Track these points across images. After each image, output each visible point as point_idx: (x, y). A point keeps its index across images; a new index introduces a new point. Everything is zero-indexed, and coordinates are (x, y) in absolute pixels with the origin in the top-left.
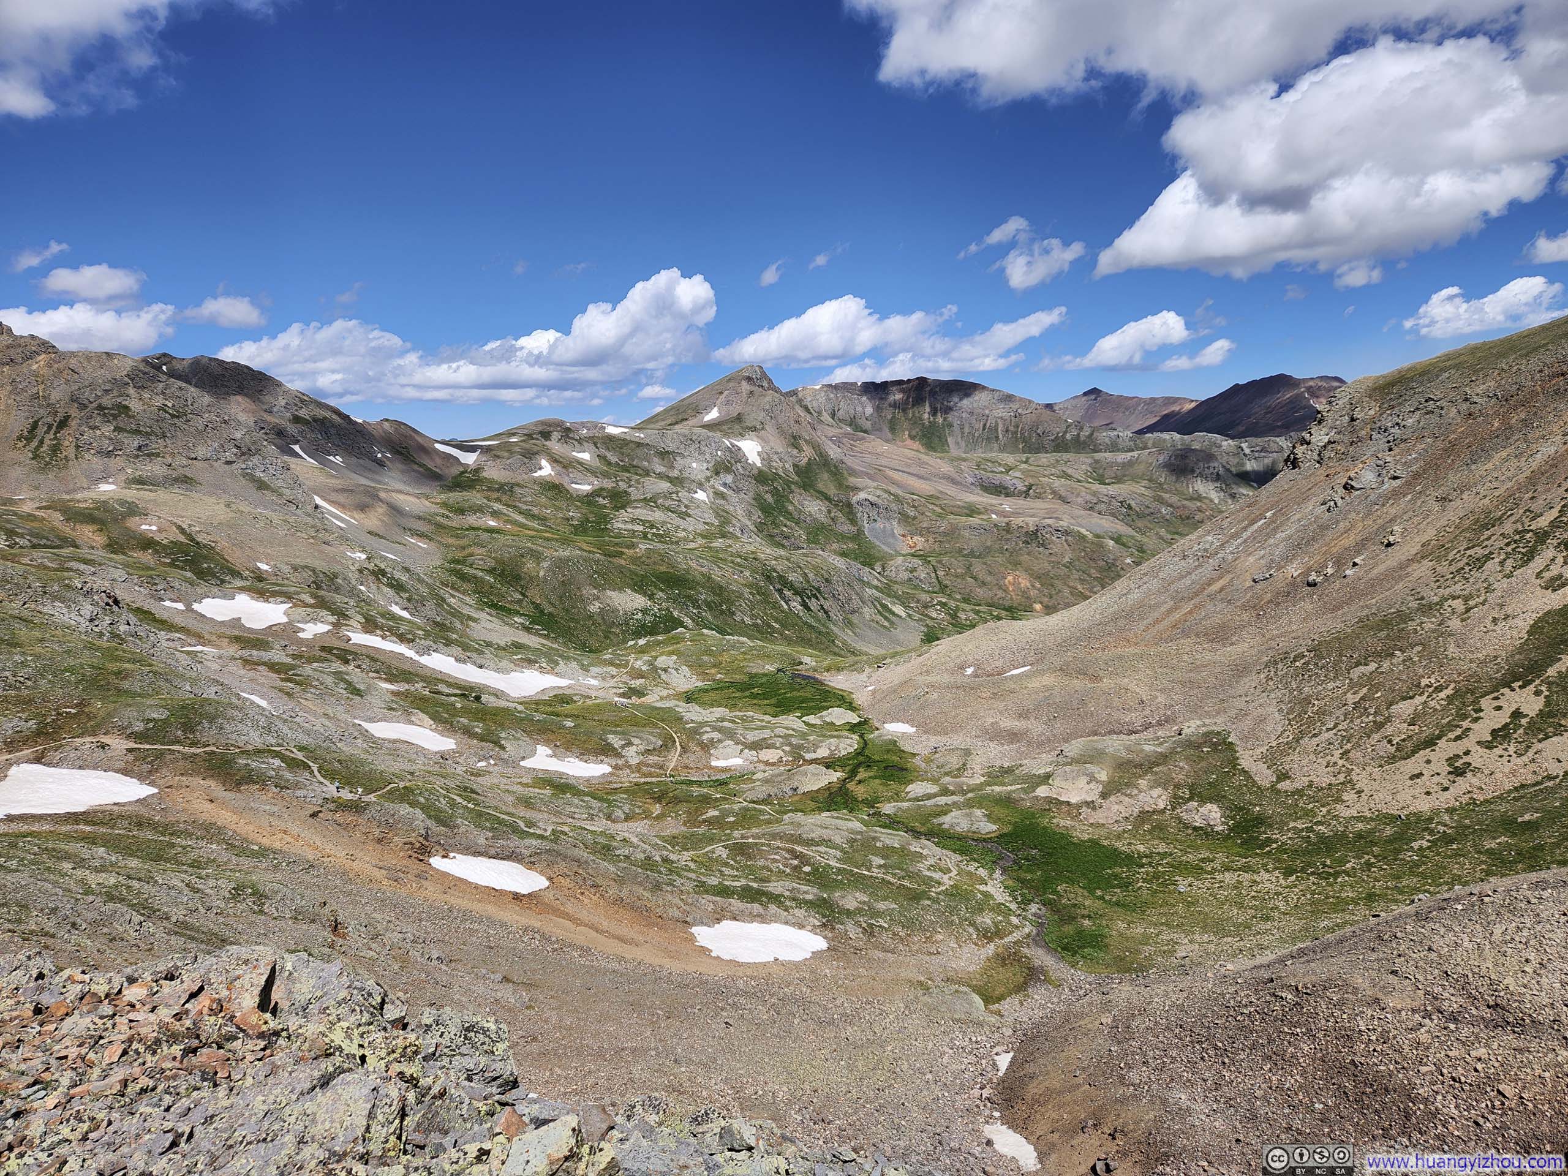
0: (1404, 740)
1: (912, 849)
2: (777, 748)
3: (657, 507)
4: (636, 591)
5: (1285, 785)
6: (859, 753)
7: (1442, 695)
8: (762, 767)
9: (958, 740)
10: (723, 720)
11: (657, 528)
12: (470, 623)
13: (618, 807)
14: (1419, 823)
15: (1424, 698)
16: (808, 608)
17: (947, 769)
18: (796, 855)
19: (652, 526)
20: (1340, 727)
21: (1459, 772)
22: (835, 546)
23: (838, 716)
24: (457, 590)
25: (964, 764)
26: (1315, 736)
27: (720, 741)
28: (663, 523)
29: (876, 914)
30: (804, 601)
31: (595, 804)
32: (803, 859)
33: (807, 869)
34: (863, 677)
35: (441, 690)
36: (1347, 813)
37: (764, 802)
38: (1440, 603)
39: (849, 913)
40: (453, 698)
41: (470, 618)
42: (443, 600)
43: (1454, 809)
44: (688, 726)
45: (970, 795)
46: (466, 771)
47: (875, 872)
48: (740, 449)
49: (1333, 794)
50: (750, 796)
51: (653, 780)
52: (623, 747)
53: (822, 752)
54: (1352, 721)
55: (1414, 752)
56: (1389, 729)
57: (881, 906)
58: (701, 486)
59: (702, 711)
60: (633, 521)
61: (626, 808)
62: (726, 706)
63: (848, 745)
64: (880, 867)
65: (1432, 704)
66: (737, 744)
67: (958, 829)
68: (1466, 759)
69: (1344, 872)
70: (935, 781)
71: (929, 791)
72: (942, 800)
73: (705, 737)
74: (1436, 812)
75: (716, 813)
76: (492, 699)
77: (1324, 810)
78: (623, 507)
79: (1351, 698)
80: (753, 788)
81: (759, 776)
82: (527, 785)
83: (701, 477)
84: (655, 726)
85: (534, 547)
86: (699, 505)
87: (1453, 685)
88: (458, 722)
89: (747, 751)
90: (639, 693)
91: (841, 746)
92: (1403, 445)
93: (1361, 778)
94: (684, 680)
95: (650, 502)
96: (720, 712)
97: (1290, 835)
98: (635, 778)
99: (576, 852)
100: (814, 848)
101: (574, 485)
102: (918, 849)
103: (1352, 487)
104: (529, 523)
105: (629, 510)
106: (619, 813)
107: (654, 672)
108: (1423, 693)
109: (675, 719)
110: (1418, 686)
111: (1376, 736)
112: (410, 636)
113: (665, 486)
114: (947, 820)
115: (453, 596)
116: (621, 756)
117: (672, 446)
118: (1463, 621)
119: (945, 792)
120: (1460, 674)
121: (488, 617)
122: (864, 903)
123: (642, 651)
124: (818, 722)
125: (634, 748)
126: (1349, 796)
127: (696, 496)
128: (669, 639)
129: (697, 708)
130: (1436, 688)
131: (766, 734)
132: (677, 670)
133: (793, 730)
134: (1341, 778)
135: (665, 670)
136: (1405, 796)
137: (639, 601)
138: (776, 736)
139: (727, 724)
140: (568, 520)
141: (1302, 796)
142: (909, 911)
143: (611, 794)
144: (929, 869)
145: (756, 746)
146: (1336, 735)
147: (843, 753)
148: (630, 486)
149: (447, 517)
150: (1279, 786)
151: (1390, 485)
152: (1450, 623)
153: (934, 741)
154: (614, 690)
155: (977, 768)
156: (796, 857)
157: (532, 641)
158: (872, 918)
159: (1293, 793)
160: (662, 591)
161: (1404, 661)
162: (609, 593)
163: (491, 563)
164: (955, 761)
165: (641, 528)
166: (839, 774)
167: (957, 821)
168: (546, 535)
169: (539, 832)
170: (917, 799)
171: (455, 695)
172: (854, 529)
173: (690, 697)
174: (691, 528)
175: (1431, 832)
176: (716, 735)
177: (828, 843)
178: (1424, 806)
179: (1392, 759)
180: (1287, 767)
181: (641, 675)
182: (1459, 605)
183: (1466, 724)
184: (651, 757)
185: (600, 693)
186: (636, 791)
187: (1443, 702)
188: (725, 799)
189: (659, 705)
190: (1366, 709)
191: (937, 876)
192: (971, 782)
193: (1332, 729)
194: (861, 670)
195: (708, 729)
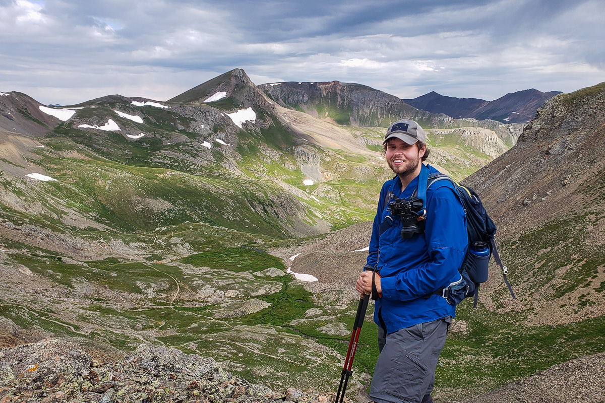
0: (559, 288)
1: (302, 344)
2: (236, 290)
3: (179, 150)
4: (165, 199)
5: (501, 311)
6: (282, 292)
7: (580, 264)
8: (226, 300)
9: (336, 286)
10: (206, 273)
11: (179, 163)
12: (63, 215)
13: (139, 322)
14: (562, 330)
15: (571, 266)
16: (266, 212)
17: (328, 301)
18: (235, 347)
19: (175, 161)
20: (530, 281)
21: (584, 304)
22: (284, 177)
23: (274, 272)
24: (55, 196)
25: (338, 299)
26: (517, 285)
27: (203, 285)
28: (183, 160)
29: (276, 378)
30: (264, 208)
31: (126, 320)
32: (240, 349)
33: (241, 355)
34: (290, 250)
35: (38, 254)
36: (529, 325)
37: (225, 319)
38: (584, 216)
39: (261, 378)
40: (45, 259)
41: (62, 212)
42: (47, 201)
43: (579, 323)
44: (185, 277)
45: (339, 315)
46: (50, 301)
47: (279, 357)
48: (229, 118)
49: (523, 314)
50: (217, 316)
51: (162, 307)
52: (145, 288)
53: (262, 292)
54: (536, 278)
55: (563, 294)
56: (553, 282)
57: (280, 374)
58: (206, 139)
59: (195, 269)
60: (164, 158)
61: (144, 323)
62: (209, 267)
63: (277, 288)
64: (282, 353)
65: (575, 269)
66: (213, 287)
67: (330, 333)
68: (587, 297)
69: (523, 355)
70: (321, 308)
71: (317, 313)
72: (323, 318)
73: (195, 283)
74: (571, 324)
75: (196, 325)
76: (69, 259)
77: (518, 323)
78: (159, 149)
79: (537, 265)
80: (220, 312)
81: (224, 305)
82: (86, 309)
83: (205, 133)
84: (167, 277)
85: (103, 171)
86: (204, 150)
87: (586, 259)
88: (47, 272)
89: (218, 291)
90: (160, 258)
91: (272, 288)
92: (575, 132)
93: (537, 308)
94: (186, 251)
95: (176, 146)
96: (205, 269)
97: (499, 336)
98: (151, 305)
99: (104, 345)
100: (246, 344)
101: (128, 136)
102: (305, 344)
103: (550, 153)
104: (101, 157)
105: (162, 151)
106: (139, 326)
107: (168, 247)
108: (571, 263)
109: (178, 273)
110: (569, 260)
111: (547, 285)
112: (20, 222)
113: (184, 138)
114: (324, 329)
115: (53, 199)
116: (143, 293)
117: (189, 115)
118: (594, 225)
119: (325, 313)
120: (589, 254)
121: (74, 212)
122: (271, 372)
123: (164, 233)
124: (262, 275)
125: (152, 289)
126: (530, 317)
127: (203, 144)
128: (179, 227)
129: (192, 267)
130: (578, 260)
131: (231, 281)
132: (182, 245)
133: (246, 279)
134: (528, 307)
135: (175, 245)
136: (557, 316)
137: (167, 205)
138: (236, 283)
139: (208, 276)
140: (124, 155)
141: (508, 316)
142: (295, 377)
143: (135, 315)
144: (310, 355)
145: (224, 288)
146: (528, 284)
147: (273, 292)
148: (163, 137)
149: (51, 152)
150: (497, 311)
151: (567, 153)
152: (588, 227)
153: (324, 286)
154: (144, 256)
155: (345, 301)
156: (237, 348)
157: (100, 227)
158: (274, 380)
159: (504, 315)
160: (181, 199)
161: (564, 246)
162: (148, 200)
163: (77, 180)
164: (333, 297)
165: (169, 162)
166: (269, 304)
167: (329, 329)
168: (111, 164)
169: (83, 333)
170: (310, 317)
171: (47, 257)
172: (295, 168)
173: (187, 260)
174: (199, 164)
175: (566, 334)
176: (201, 282)
177: (255, 341)
178: (565, 321)
179: (554, 297)
180: (502, 301)
181: (160, 247)
182: (593, 217)
183: (589, 279)
184: (162, 294)
185: (135, 258)
186: (151, 314)
187: (581, 268)
188: (202, 318)
189: (169, 265)
190: (544, 271)
191: (313, 358)
192: (340, 308)
193: (526, 282)
194: (289, 247)
195: (197, 279)
